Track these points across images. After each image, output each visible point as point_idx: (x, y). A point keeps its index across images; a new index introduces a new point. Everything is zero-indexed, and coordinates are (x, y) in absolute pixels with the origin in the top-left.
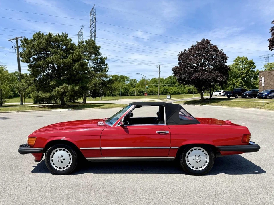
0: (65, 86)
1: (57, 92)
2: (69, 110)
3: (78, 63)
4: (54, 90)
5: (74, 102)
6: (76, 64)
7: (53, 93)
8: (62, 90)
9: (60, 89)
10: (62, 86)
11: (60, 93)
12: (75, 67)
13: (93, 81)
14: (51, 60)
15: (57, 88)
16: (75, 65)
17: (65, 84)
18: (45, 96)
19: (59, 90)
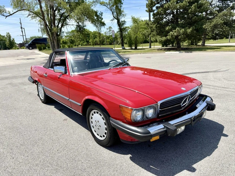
0: (178, 30)
1: (171, 36)
2: (180, 53)
3: (194, 5)
4: (168, 34)
5: (196, 45)
6: (193, 6)
7: (168, 37)
8: (175, 34)
9: (174, 33)
10: (175, 30)
11: (174, 37)
12: (191, 9)
13: (213, 22)
14: (167, 6)
15: (171, 32)
16: (192, 8)
17: (178, 28)
18: (161, 40)
19: (172, 34)
